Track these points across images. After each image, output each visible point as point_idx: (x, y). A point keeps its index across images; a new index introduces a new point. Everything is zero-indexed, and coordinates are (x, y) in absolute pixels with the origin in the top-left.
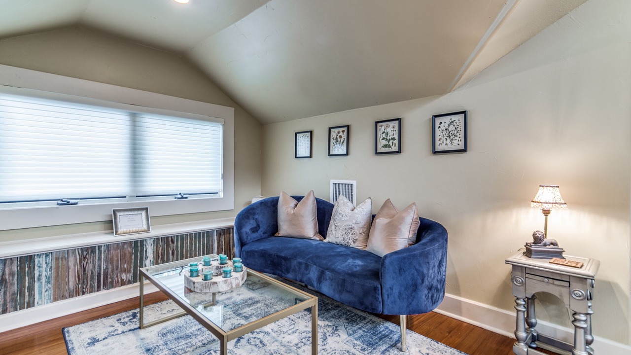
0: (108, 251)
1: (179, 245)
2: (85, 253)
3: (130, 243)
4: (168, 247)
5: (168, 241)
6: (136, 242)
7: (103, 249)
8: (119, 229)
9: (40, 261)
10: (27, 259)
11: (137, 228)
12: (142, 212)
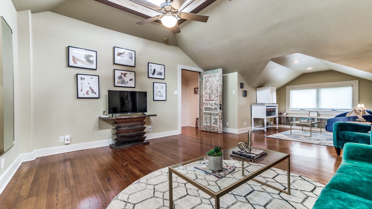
6: (312, 118)
8: (310, 116)
9: (294, 118)
10: (292, 118)
11: (314, 116)
12: (317, 112)
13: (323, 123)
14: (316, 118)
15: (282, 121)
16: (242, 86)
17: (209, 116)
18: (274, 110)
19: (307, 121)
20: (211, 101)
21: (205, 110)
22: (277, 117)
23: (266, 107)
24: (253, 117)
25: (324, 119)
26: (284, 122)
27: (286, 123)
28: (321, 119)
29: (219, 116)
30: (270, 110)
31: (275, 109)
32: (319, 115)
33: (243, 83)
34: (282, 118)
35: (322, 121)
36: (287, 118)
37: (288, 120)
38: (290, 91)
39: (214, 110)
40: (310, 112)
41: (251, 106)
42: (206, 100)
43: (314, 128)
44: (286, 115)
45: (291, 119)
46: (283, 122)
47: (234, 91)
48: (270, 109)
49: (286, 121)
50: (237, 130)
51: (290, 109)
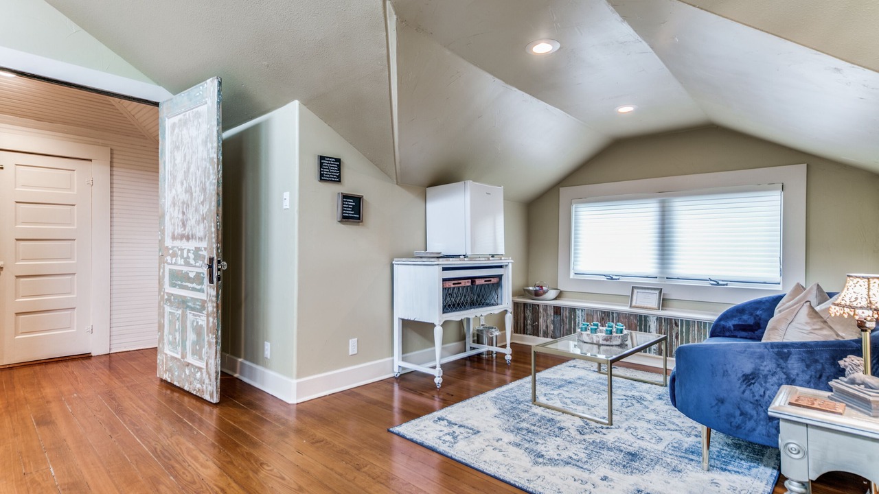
0: (619, 318)
1: (684, 330)
2: (603, 315)
3: (635, 316)
4: (671, 328)
5: (671, 323)
6: (641, 316)
7: (615, 315)
8: (634, 304)
9: (579, 313)
10: (573, 310)
11: (649, 306)
12: (657, 292)
13: (677, 337)
14: (653, 315)
15: (541, 320)
16: (329, 169)
17: (180, 312)
18: (494, 280)
19: (606, 340)
20: (188, 238)
21: (173, 285)
22: (506, 311)
23: (444, 269)
24: (401, 312)
25: (682, 321)
26: (547, 327)
27: (554, 332)
28: (670, 322)
29: (208, 316)
30: (473, 282)
31: (500, 277)
32: (664, 302)
33: (338, 160)
34: (541, 310)
35: (675, 328)
36: (557, 310)
37: (559, 318)
38: (573, 207)
39: (194, 285)
40: (635, 291)
41: (392, 265)
42: (174, 238)
43: (647, 354)
44: (558, 297)
45: (570, 313)
46: (544, 328)
47: (287, 195)
48: (473, 279)
49: (553, 322)
50: (294, 382)
51: (572, 276)
